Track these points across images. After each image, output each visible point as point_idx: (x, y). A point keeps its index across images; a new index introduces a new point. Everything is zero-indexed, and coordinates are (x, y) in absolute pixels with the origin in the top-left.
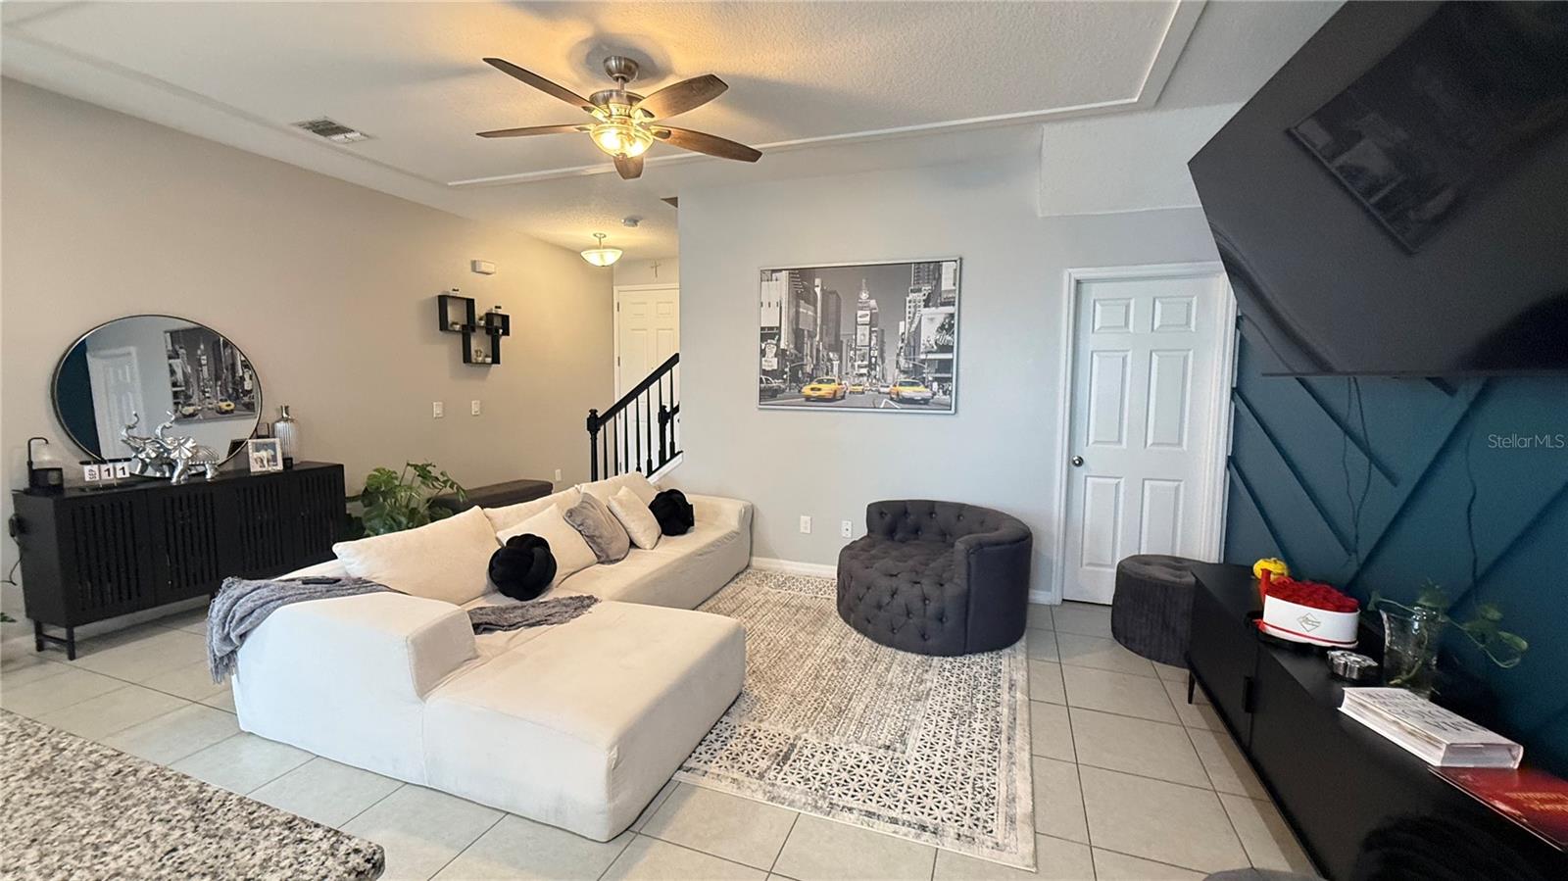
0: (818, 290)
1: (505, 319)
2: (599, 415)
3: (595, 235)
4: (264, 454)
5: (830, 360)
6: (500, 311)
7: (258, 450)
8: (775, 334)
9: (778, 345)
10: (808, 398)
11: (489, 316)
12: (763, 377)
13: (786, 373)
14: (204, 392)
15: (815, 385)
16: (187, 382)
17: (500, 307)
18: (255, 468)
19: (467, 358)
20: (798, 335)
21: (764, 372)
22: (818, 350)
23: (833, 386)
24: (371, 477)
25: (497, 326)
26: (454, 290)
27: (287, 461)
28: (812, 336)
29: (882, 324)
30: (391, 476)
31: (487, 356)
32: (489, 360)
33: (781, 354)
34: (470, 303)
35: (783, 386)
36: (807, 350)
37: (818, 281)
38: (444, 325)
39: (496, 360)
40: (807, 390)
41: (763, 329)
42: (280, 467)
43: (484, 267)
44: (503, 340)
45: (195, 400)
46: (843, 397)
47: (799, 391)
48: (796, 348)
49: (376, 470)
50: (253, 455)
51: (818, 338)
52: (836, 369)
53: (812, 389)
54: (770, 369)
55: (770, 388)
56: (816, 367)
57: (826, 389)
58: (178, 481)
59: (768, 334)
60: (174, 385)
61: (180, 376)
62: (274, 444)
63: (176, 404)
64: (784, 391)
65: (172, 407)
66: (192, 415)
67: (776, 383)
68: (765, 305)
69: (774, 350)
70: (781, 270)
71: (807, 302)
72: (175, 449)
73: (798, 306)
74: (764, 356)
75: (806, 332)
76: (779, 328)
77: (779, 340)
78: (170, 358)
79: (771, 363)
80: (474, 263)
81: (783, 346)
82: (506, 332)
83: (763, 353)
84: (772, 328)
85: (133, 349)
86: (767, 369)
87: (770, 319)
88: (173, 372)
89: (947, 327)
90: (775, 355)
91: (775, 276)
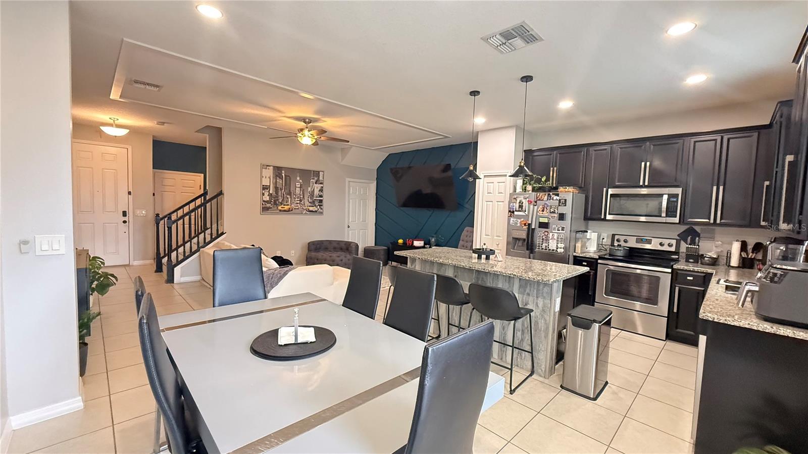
0: (283, 175)
3: (110, 118)
5: (287, 198)
8: (268, 188)
9: (269, 192)
10: (280, 211)
12: (263, 203)
13: (272, 201)
15: (282, 206)
20: (276, 188)
21: (264, 201)
22: (283, 195)
23: (289, 207)
28: (281, 189)
29: (304, 187)
33: (270, 195)
35: (271, 206)
36: (280, 194)
37: (283, 172)
40: (280, 208)
41: (263, 186)
46: (292, 210)
47: (277, 208)
48: (276, 193)
51: (283, 190)
52: (289, 201)
53: (282, 208)
54: (266, 200)
55: (266, 207)
56: (283, 200)
57: (286, 208)
59: (265, 188)
64: (271, 208)
67: (268, 205)
68: (264, 177)
69: (268, 193)
70: (270, 166)
71: (280, 178)
73: (276, 179)
74: (264, 195)
75: (279, 188)
76: (270, 186)
77: (270, 190)
79: (267, 198)
81: (271, 192)
84: (267, 186)
87: (266, 182)
89: (321, 190)
90: (268, 195)
91: (268, 167)
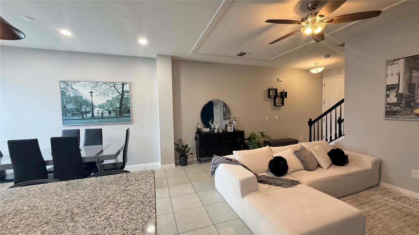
1: (286, 93)
2: (312, 120)
3: (315, 64)
4: (230, 128)
6: (284, 91)
7: (229, 127)
8: (396, 87)
9: (397, 92)
10: (417, 115)
11: (281, 93)
12: (388, 106)
13: (403, 104)
14: (227, 114)
16: (225, 112)
17: (284, 90)
18: (229, 131)
19: (275, 105)
20: (411, 86)
21: (388, 104)
24: (250, 134)
25: (284, 95)
26: (272, 87)
27: (234, 129)
30: (255, 134)
31: (280, 104)
32: (281, 105)
33: (399, 96)
34: (276, 90)
35: (400, 110)
38: (269, 96)
39: (283, 105)
40: (417, 111)
41: (387, 86)
42: (233, 131)
43: (280, 80)
44: (285, 99)
45: (226, 116)
47: (412, 112)
48: (410, 92)
49: (252, 133)
50: (228, 128)
54: (392, 102)
55: (392, 111)
58: (216, 132)
59: (390, 88)
60: (224, 113)
61: (224, 111)
62: (232, 126)
63: (224, 116)
64: (401, 112)
65: (223, 117)
66: (226, 118)
67: (395, 109)
68: (390, 75)
69: (395, 94)
70: (400, 59)
72: (216, 126)
73: (411, 73)
74: (388, 97)
75: (417, 85)
76: (398, 85)
77: (398, 89)
78: (223, 107)
79: (393, 100)
80: (278, 79)
81: (400, 91)
82: (286, 97)
83: (388, 96)
84: (394, 85)
85: (219, 106)
86: (390, 102)
87: (392, 81)
88: (224, 110)
90: (396, 96)
91: (395, 62)
